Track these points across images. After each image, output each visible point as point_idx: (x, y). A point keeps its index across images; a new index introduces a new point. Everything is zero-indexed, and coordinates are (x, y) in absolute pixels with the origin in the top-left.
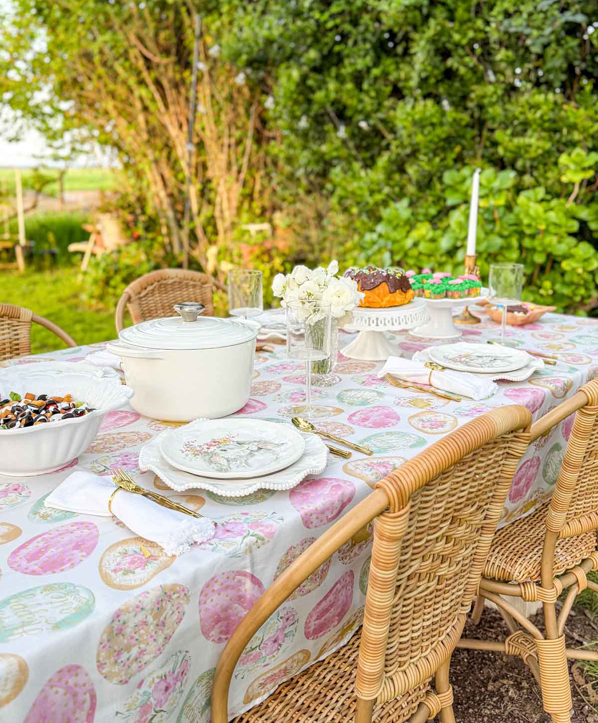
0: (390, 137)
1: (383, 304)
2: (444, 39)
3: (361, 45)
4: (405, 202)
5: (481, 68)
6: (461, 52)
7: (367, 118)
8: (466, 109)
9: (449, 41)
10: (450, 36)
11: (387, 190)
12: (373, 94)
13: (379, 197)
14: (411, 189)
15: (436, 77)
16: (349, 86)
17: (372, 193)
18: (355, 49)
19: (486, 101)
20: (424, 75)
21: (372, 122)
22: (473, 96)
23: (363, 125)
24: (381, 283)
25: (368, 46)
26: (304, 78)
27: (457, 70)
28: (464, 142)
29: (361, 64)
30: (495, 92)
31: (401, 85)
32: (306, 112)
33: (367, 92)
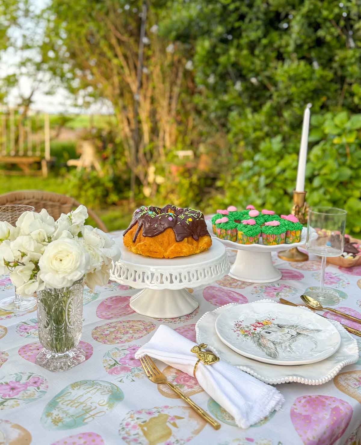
0: (272, 89)
1: (166, 254)
2: (316, 15)
3: (255, 22)
4: (279, 138)
5: (344, 37)
6: (328, 24)
7: (257, 75)
8: (331, 68)
9: (319, 17)
10: (320, 12)
11: (266, 129)
12: (262, 58)
13: (259, 134)
14: (286, 128)
15: (309, 44)
16: (245, 52)
17: (255, 130)
18: (250, 25)
19: (346, 62)
20: (299, 42)
21: (260, 78)
22: (337, 58)
23: (254, 80)
24: (165, 230)
25: (260, 22)
26: (214, 47)
27: (325, 37)
28: (329, 94)
29: (254, 36)
30: (354, 55)
31: (282, 50)
32: (214, 72)
33: (258, 57)
